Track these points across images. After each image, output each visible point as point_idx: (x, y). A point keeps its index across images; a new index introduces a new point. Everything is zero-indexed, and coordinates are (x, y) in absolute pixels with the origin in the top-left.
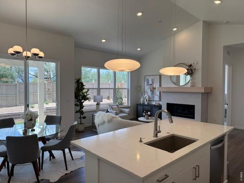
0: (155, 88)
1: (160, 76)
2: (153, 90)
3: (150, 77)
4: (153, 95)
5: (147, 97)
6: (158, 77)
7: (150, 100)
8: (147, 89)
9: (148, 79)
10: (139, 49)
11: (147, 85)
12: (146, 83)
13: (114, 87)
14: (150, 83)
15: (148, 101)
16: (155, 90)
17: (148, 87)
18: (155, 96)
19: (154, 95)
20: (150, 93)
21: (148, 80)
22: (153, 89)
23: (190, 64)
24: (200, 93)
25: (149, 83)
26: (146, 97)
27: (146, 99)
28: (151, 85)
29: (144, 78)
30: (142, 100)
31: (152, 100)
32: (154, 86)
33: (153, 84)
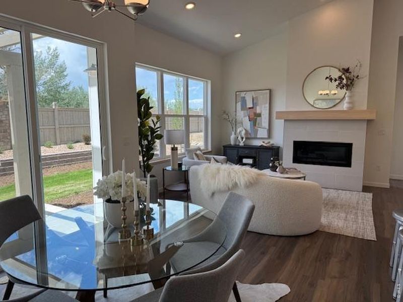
0: (259, 115)
1: (270, 90)
2: (255, 118)
3: (247, 92)
4: (254, 128)
5: (244, 132)
6: (267, 93)
7: (249, 136)
8: (243, 116)
9: (244, 97)
10: (238, 36)
11: (242, 110)
12: (239, 105)
13: (186, 114)
14: (250, 105)
15: (244, 139)
16: (258, 118)
17: (244, 114)
18: (259, 129)
19: (256, 128)
20: (247, 124)
21: (244, 101)
22: (255, 116)
23: (346, 67)
24: (365, 120)
25: (246, 105)
26: (240, 132)
27: (241, 135)
28: (252, 110)
29: (236, 95)
30: (233, 137)
31: (253, 136)
32: (258, 111)
33: (256, 108)
